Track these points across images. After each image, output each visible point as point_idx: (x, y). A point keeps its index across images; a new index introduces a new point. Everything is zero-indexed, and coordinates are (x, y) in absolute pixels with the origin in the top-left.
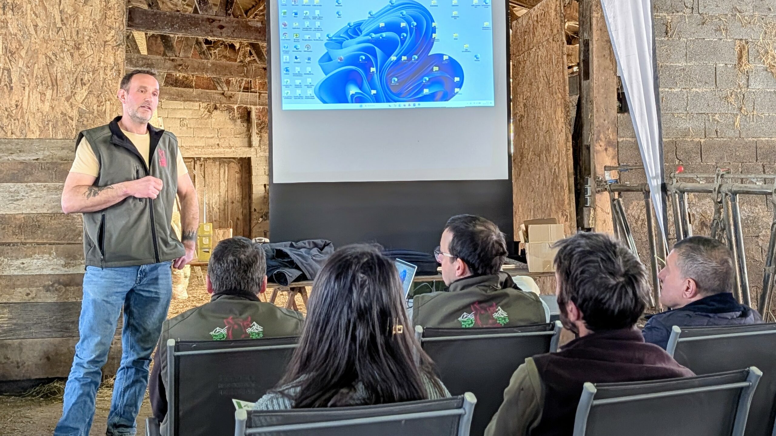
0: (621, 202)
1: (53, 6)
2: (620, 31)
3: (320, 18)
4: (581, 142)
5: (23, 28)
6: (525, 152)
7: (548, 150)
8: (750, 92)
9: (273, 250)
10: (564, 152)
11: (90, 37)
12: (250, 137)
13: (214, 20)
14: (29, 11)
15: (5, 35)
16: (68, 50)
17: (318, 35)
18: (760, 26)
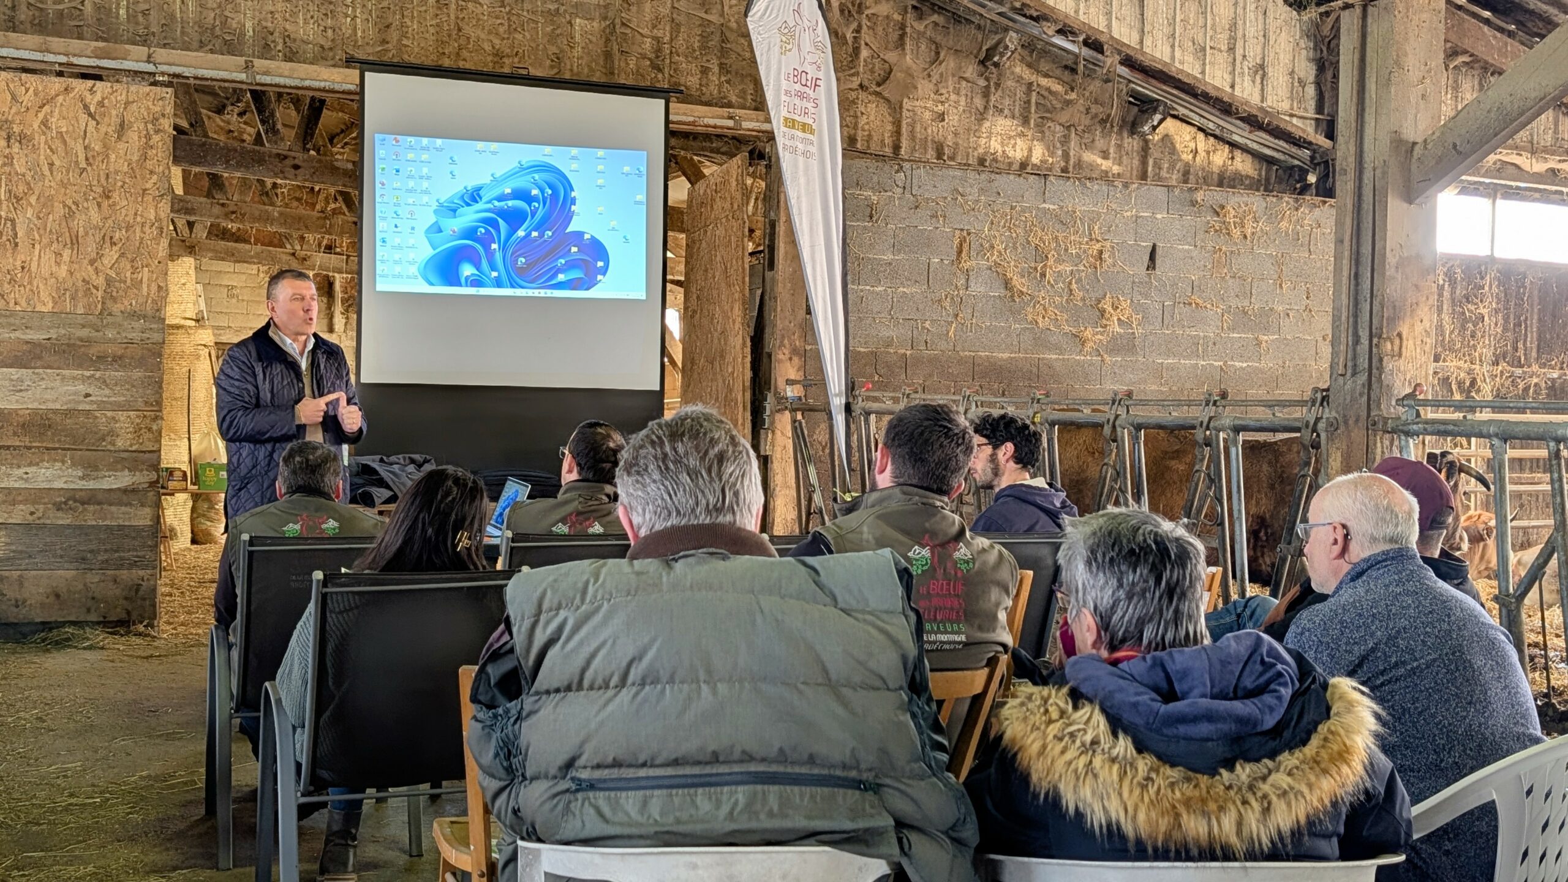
0: (804, 425)
1: (75, 139)
2: (804, 216)
3: (428, 178)
4: (762, 348)
5: (34, 167)
6: (696, 357)
7: (722, 357)
8: (969, 295)
9: (358, 464)
10: (740, 360)
11: (124, 183)
12: (331, 318)
13: (286, 157)
14: (42, 145)
15: (10, 174)
16: (94, 199)
17: (425, 199)
18: (987, 215)
